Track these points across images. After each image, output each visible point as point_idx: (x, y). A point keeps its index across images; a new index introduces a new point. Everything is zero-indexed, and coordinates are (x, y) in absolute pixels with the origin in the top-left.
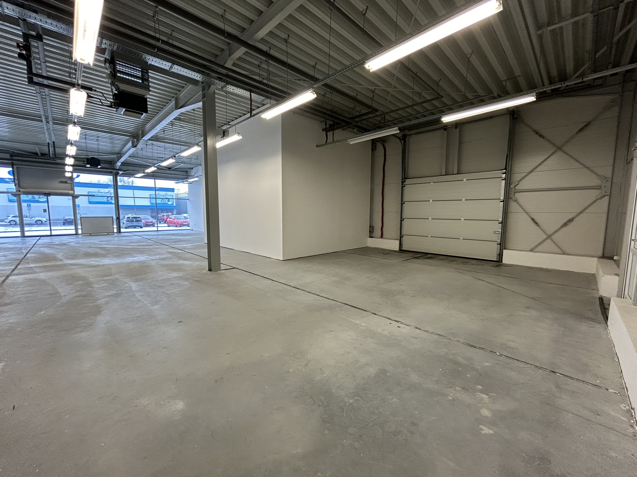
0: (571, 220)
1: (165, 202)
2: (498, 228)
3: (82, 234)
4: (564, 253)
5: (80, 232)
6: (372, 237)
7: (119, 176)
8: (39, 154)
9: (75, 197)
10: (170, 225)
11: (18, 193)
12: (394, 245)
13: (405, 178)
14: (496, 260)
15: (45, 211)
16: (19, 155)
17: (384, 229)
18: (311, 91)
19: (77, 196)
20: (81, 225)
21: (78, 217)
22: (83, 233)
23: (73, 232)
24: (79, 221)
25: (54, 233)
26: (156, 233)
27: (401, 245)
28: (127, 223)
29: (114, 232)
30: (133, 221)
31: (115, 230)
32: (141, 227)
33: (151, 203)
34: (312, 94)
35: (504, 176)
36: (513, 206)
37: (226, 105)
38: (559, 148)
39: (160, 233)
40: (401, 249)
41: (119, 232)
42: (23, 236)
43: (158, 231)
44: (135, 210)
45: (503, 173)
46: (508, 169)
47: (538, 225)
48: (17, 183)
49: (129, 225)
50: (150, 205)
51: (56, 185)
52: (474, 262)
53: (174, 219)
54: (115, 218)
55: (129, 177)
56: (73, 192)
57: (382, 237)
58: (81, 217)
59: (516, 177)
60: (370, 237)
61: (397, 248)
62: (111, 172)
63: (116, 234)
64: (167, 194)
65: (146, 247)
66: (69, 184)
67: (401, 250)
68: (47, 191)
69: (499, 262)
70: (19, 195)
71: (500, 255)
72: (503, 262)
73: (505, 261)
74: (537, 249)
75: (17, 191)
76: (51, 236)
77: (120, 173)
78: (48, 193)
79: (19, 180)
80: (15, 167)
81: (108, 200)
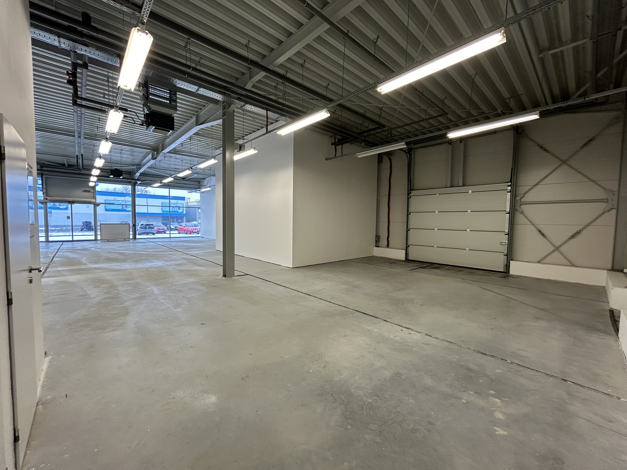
0: (578, 233)
1: (175, 210)
2: (505, 239)
4: (573, 265)
5: (99, 237)
6: (378, 247)
7: (137, 186)
8: (66, 165)
9: (96, 205)
10: (180, 232)
11: (45, 201)
12: (400, 255)
13: (411, 190)
14: (503, 271)
15: (68, 218)
16: (48, 166)
17: (390, 239)
18: (325, 111)
19: (98, 205)
20: (101, 231)
21: (98, 223)
22: (102, 239)
23: (93, 238)
24: (99, 228)
25: (75, 238)
26: (168, 240)
27: (407, 254)
28: (140, 230)
29: (130, 239)
30: (146, 228)
31: (131, 237)
32: (154, 234)
33: (163, 211)
34: (326, 113)
35: (509, 188)
36: (520, 218)
37: (243, 122)
38: (564, 162)
39: (172, 240)
40: (407, 258)
41: (135, 238)
42: (47, 241)
43: (170, 237)
44: (148, 218)
45: (509, 186)
46: (513, 181)
47: (545, 237)
48: (45, 192)
49: (142, 232)
50: (161, 213)
51: (79, 193)
52: (481, 272)
53: (185, 227)
54: (131, 225)
55: (146, 186)
56: (95, 200)
57: (388, 246)
58: (101, 224)
59: (522, 190)
60: (376, 246)
61: (403, 257)
62: (130, 182)
63: (131, 240)
64: (177, 202)
65: (161, 253)
66: (91, 193)
67: (407, 260)
68: (71, 199)
69: (506, 273)
70: (46, 203)
71: (508, 266)
72: (511, 273)
73: (512, 272)
74: (546, 261)
75: (44, 198)
76: (73, 241)
77: (138, 183)
78: (72, 201)
79: (46, 189)
80: (44, 177)
81: (123, 208)
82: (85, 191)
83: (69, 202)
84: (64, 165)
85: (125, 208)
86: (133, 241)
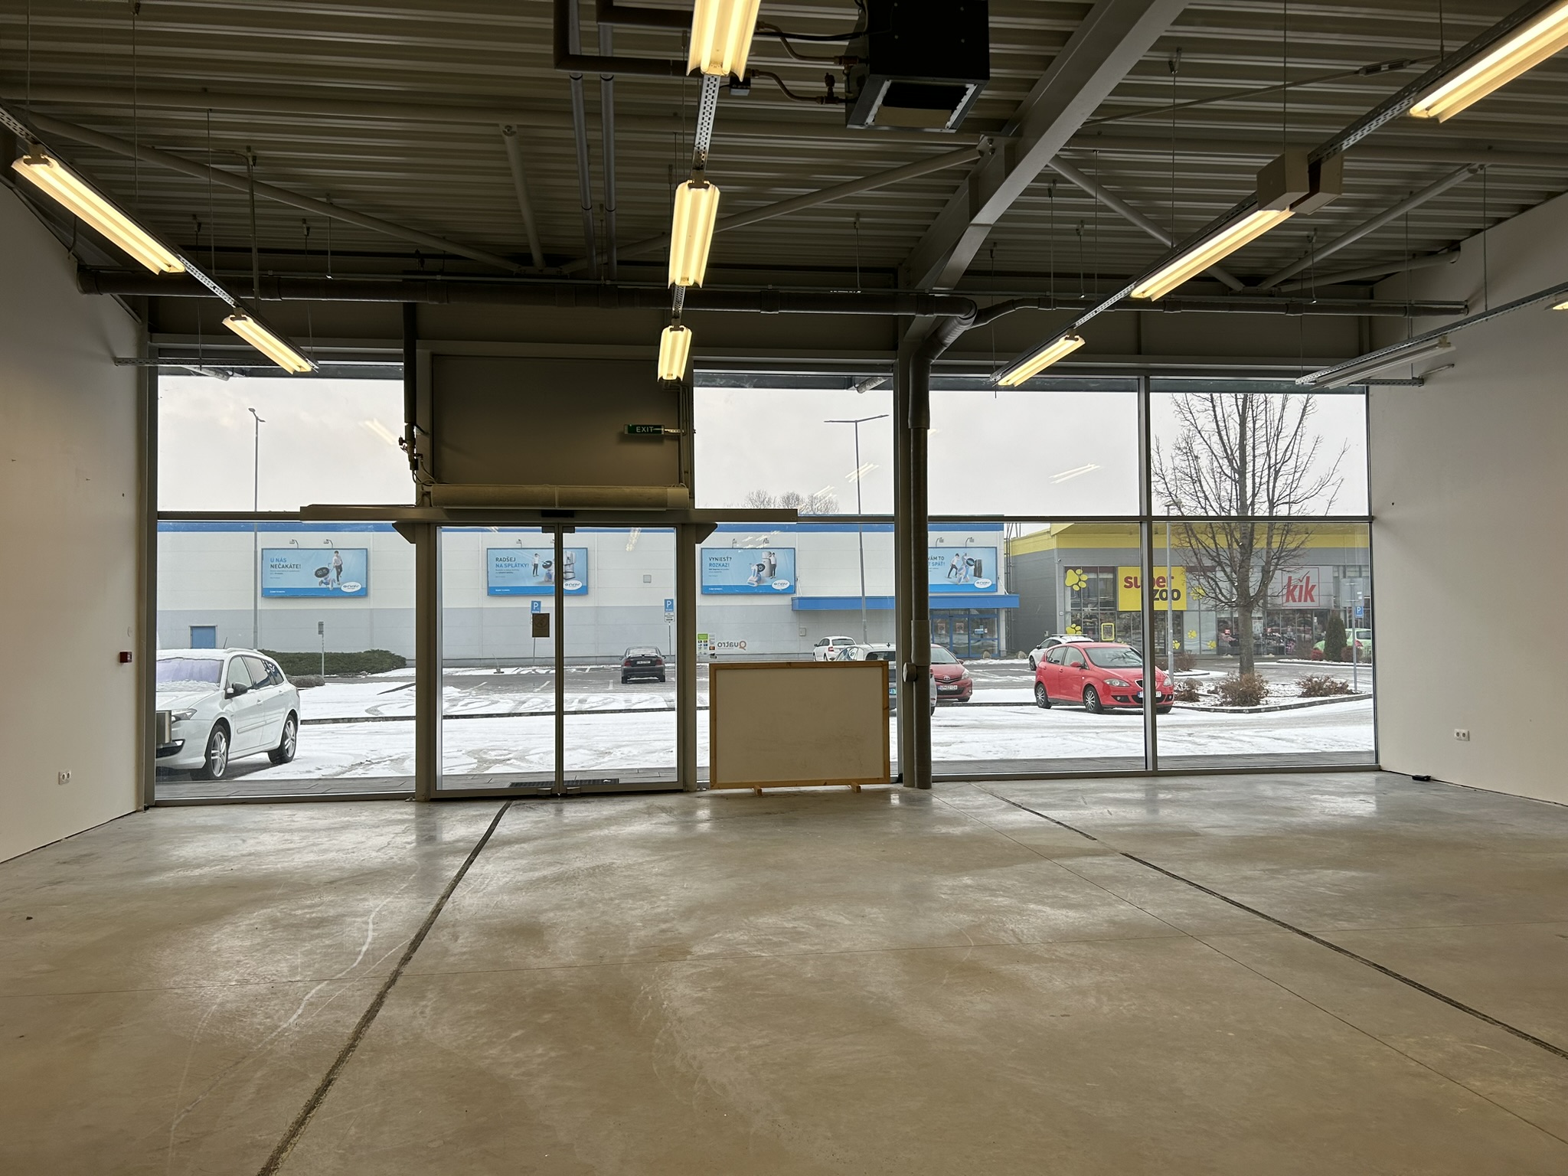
1: (963, 582)
3: (713, 784)
5: (703, 766)
9: (692, 529)
11: (426, 514)
19: (704, 525)
20: (714, 716)
22: (720, 780)
29: (885, 777)
42: (431, 793)
48: (427, 454)
51: (599, 449)
54: (897, 667)
58: (716, 665)
68: (555, 491)
70: (430, 527)
77: (950, 340)
78: (560, 505)
79: (434, 434)
80: (422, 353)
81: (759, 580)
82: (632, 430)
83: (546, 514)
84: (523, 258)
85: (768, 579)
86: (904, 798)
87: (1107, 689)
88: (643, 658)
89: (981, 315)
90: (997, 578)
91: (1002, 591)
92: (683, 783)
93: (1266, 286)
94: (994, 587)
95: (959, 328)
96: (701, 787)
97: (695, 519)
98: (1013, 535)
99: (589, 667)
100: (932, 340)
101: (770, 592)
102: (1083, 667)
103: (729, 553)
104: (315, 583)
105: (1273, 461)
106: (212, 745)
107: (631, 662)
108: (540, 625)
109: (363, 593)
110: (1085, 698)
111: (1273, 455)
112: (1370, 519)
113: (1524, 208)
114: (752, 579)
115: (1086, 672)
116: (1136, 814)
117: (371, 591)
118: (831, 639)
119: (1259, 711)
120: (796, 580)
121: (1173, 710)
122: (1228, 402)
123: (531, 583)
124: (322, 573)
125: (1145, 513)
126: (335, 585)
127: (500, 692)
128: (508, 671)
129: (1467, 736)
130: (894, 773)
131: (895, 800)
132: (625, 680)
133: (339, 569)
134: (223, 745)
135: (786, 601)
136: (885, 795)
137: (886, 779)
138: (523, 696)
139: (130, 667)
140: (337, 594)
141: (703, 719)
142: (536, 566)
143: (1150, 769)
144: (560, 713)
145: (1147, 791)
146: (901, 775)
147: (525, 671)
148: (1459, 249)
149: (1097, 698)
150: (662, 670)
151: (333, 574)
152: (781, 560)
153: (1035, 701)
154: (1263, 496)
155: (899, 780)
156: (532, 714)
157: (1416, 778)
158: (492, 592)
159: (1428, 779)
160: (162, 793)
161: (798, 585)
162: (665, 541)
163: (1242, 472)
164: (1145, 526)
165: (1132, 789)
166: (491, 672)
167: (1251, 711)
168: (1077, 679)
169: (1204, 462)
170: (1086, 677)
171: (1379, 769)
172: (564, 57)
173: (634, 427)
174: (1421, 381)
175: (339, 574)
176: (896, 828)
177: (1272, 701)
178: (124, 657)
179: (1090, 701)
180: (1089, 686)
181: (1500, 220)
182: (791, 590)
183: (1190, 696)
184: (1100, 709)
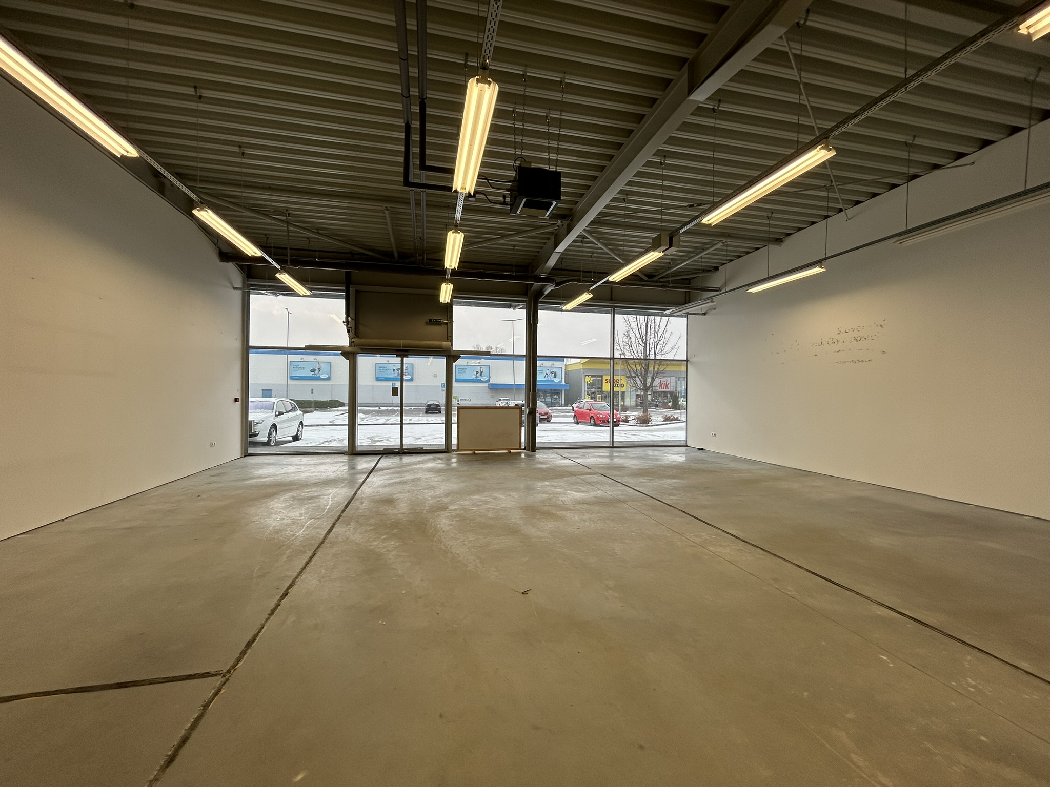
1: (550, 379)
3: (458, 450)
5: (454, 443)
8: (396, 255)
9: (451, 357)
11: (353, 350)
19: (456, 356)
20: (458, 426)
22: (460, 448)
24: (455, 415)
42: (353, 452)
48: (352, 326)
51: (418, 327)
54: (525, 409)
56: (450, 343)
58: (459, 407)
62: (525, 297)
63: (524, 454)
66: (443, 326)
68: (403, 344)
70: (354, 354)
75: (351, 344)
76: (402, 451)
77: (546, 293)
78: (403, 347)
79: (356, 320)
80: (352, 290)
81: (477, 377)
83: (397, 350)
84: (391, 256)
85: (480, 377)
86: (527, 455)
87: (598, 418)
88: (433, 404)
89: (557, 284)
90: (562, 378)
91: (563, 383)
92: (447, 450)
93: (655, 279)
94: (561, 382)
95: (549, 288)
96: (453, 451)
97: (453, 354)
98: (568, 363)
99: (413, 408)
100: (540, 293)
101: (480, 381)
102: (590, 410)
103: (466, 367)
104: (311, 374)
105: (656, 340)
106: (270, 433)
107: (429, 406)
108: (395, 391)
109: (329, 379)
110: (590, 421)
111: (656, 338)
112: (687, 361)
113: (740, 257)
114: (474, 377)
115: (591, 412)
116: (606, 461)
117: (332, 378)
118: (502, 399)
119: (649, 426)
120: (490, 377)
121: (620, 425)
122: (642, 318)
123: (392, 376)
124: (313, 371)
125: (612, 357)
126: (318, 375)
127: (380, 416)
128: (383, 408)
129: (715, 435)
130: (523, 447)
131: (523, 456)
132: (426, 413)
133: (320, 369)
134: (274, 433)
135: (486, 385)
136: (520, 454)
137: (520, 448)
138: (389, 418)
139: (239, 404)
140: (319, 379)
141: (454, 427)
142: (394, 370)
143: (611, 445)
144: (402, 424)
145: (610, 453)
146: (525, 447)
147: (389, 409)
148: (718, 269)
149: (595, 421)
150: (440, 409)
151: (317, 371)
152: (485, 370)
153: (573, 422)
154: (652, 352)
155: (525, 449)
156: (392, 424)
157: (699, 449)
158: (378, 379)
159: (702, 449)
160: (251, 450)
161: (491, 379)
162: (442, 362)
163: (646, 344)
164: (612, 361)
165: (605, 452)
166: (377, 408)
167: (646, 426)
168: (588, 414)
169: (633, 339)
170: (591, 413)
171: (687, 446)
172: (407, 183)
173: (431, 319)
174: (705, 314)
175: (319, 371)
176: (523, 465)
177: (653, 423)
178: (236, 400)
179: (592, 422)
180: (592, 417)
181: (732, 260)
182: (488, 381)
183: (626, 421)
184: (595, 425)
